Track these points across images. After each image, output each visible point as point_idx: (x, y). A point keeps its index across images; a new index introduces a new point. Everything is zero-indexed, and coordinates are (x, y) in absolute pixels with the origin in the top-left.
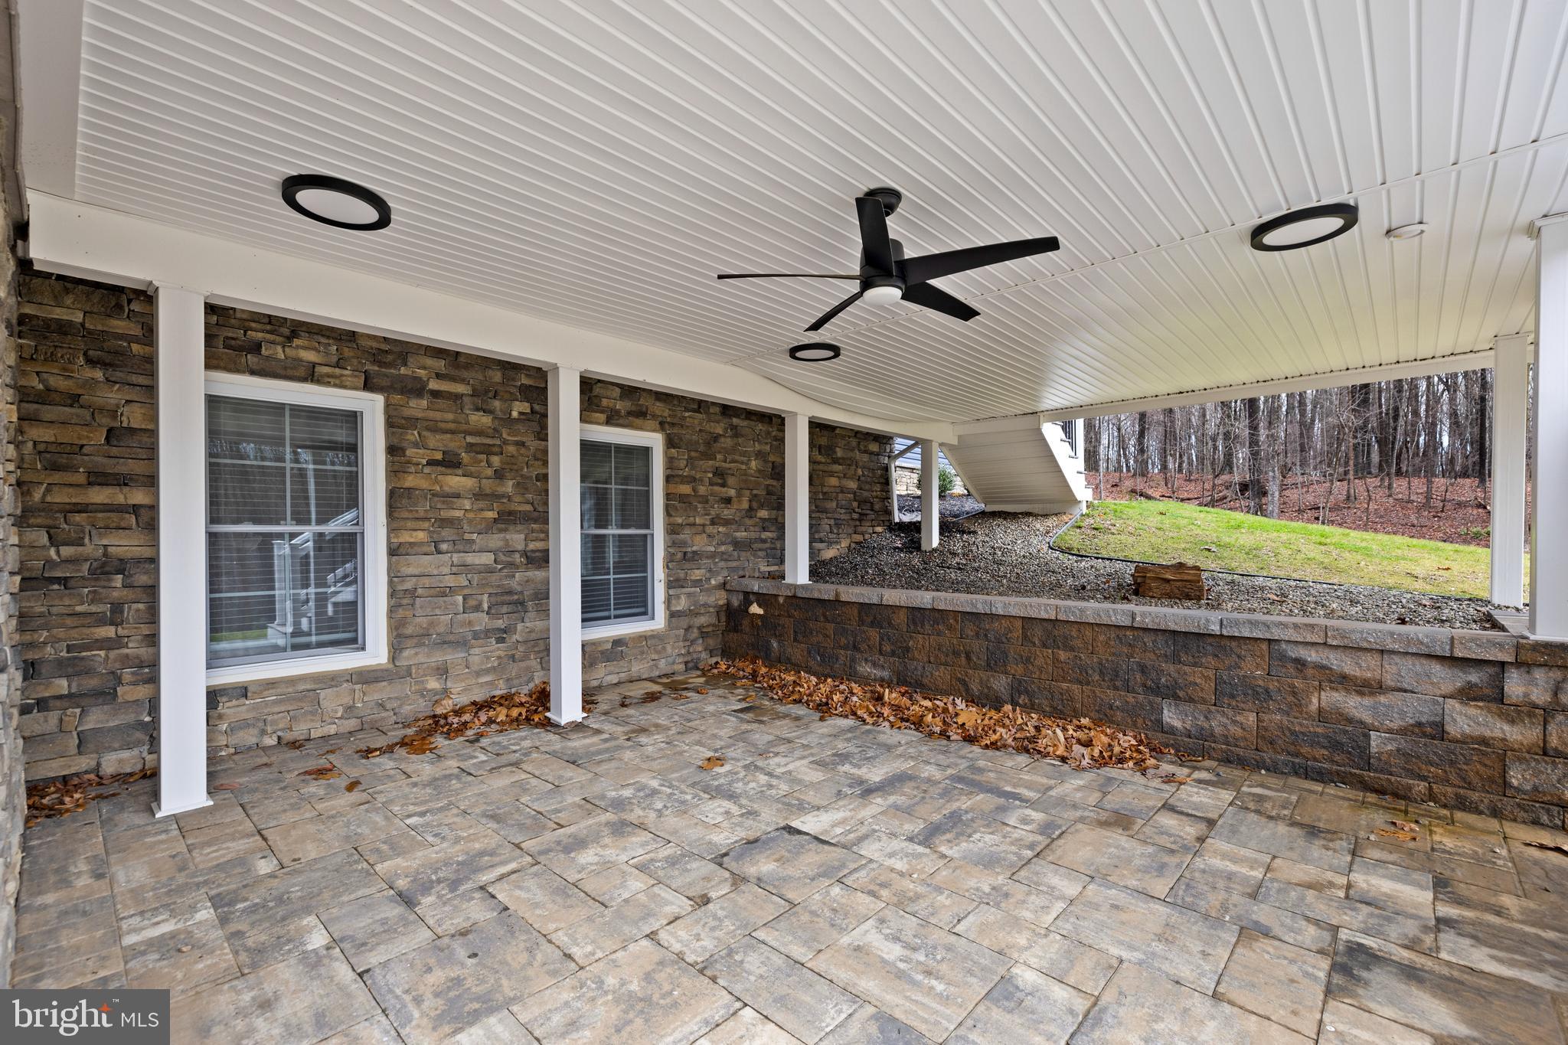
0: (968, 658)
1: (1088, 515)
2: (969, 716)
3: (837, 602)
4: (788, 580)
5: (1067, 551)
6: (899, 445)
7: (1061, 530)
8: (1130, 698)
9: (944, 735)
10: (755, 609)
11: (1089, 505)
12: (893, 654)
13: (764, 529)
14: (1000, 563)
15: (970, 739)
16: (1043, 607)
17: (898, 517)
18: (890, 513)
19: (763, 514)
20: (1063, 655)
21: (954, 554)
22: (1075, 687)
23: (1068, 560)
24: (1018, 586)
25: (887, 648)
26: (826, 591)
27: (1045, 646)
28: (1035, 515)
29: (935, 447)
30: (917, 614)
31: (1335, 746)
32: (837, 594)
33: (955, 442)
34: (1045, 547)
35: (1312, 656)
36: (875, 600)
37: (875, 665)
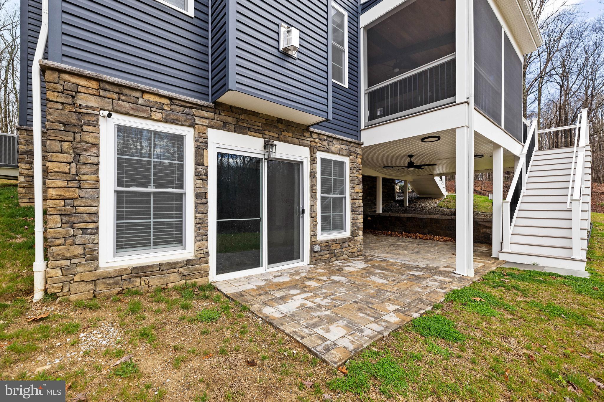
0: (419, 227)
1: (446, 198)
2: (421, 236)
3: (390, 217)
4: (377, 212)
5: (441, 207)
6: (397, 181)
7: (439, 202)
8: (451, 232)
9: (416, 238)
10: (369, 218)
11: (447, 196)
12: (403, 226)
13: (369, 201)
14: (424, 209)
15: (420, 239)
16: (435, 217)
17: (397, 198)
18: (395, 197)
19: (368, 198)
20: (438, 225)
21: (413, 208)
22: (441, 231)
23: (441, 209)
24: (429, 213)
25: (402, 225)
26: (387, 214)
27: (435, 224)
28: (433, 198)
29: (407, 182)
30: (408, 219)
31: (485, 238)
32: (390, 215)
33: (412, 180)
34: (435, 206)
35: (482, 223)
36: (399, 216)
37: (399, 229)
